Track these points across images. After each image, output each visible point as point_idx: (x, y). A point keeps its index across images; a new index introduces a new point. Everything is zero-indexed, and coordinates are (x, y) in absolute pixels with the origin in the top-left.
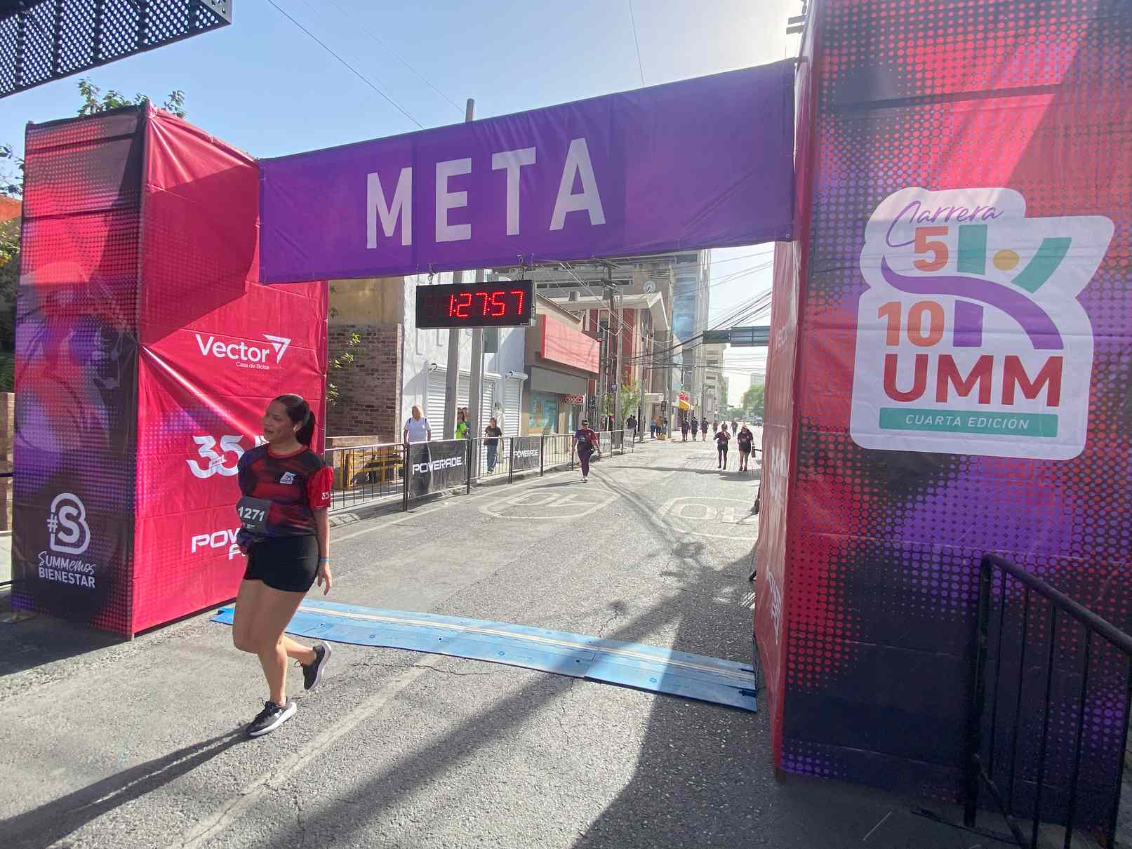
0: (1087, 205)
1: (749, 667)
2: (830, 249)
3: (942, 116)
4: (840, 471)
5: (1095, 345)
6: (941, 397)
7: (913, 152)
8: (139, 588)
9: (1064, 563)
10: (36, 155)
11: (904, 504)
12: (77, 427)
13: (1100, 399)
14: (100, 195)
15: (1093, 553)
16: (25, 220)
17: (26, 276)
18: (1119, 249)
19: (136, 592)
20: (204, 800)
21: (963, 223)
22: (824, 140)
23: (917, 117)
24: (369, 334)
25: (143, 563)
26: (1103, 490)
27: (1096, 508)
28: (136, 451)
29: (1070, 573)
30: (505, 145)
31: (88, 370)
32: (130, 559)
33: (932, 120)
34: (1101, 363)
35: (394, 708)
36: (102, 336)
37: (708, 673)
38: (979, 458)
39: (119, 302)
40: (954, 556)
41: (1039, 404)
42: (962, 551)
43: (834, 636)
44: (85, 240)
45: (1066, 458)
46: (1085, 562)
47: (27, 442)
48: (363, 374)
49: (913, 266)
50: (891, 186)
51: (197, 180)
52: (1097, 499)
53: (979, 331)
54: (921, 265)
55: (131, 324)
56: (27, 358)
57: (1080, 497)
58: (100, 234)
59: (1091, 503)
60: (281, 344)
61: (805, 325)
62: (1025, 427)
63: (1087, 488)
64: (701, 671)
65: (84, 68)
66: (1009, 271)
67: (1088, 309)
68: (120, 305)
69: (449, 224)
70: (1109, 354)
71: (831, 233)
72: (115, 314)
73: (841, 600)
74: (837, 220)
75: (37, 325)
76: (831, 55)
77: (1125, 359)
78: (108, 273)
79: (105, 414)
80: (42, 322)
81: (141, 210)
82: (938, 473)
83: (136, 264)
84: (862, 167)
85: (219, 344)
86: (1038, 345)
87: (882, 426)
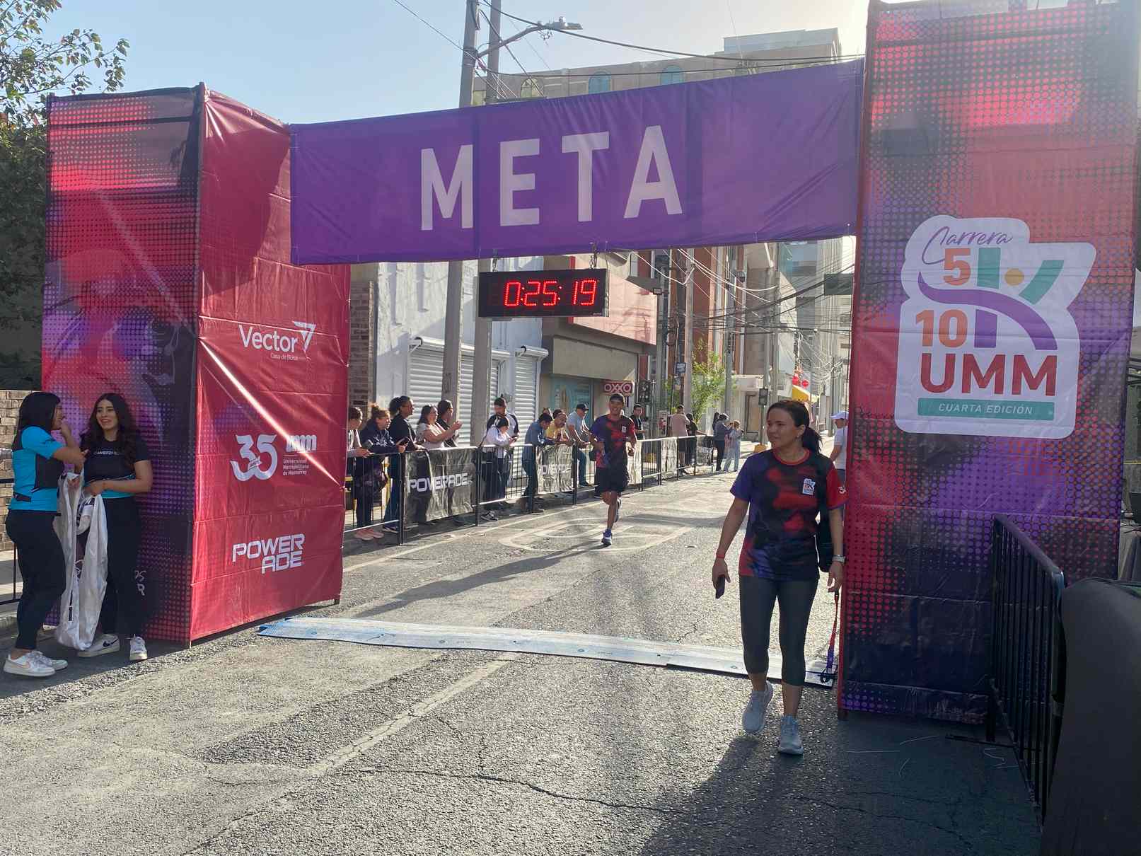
0: (1076, 234)
2: (877, 265)
5: (1081, 346)
6: (966, 388)
9: (1061, 522)
10: (64, 133)
11: (938, 478)
15: (1082, 512)
17: (53, 264)
18: (1099, 270)
19: (193, 598)
21: (981, 246)
26: (1088, 462)
28: (195, 450)
29: (1064, 529)
30: (576, 128)
31: (136, 365)
32: (189, 562)
34: (1085, 361)
36: (154, 330)
40: (977, 520)
42: (984, 515)
43: (884, 591)
45: (1061, 437)
49: (943, 281)
50: (926, 213)
53: (994, 334)
54: (949, 280)
55: (189, 318)
56: (57, 351)
59: (1080, 472)
60: (307, 331)
62: (1030, 413)
66: (1017, 287)
67: (1075, 317)
68: (175, 297)
69: (515, 208)
70: (1091, 354)
71: (878, 251)
72: (169, 307)
73: (889, 560)
74: (882, 241)
75: (70, 317)
76: (878, 101)
77: (1103, 357)
78: (160, 263)
79: (157, 412)
80: (76, 314)
81: (198, 199)
82: (965, 451)
83: (194, 255)
84: (903, 196)
85: (257, 334)
86: (1039, 346)
87: (920, 413)
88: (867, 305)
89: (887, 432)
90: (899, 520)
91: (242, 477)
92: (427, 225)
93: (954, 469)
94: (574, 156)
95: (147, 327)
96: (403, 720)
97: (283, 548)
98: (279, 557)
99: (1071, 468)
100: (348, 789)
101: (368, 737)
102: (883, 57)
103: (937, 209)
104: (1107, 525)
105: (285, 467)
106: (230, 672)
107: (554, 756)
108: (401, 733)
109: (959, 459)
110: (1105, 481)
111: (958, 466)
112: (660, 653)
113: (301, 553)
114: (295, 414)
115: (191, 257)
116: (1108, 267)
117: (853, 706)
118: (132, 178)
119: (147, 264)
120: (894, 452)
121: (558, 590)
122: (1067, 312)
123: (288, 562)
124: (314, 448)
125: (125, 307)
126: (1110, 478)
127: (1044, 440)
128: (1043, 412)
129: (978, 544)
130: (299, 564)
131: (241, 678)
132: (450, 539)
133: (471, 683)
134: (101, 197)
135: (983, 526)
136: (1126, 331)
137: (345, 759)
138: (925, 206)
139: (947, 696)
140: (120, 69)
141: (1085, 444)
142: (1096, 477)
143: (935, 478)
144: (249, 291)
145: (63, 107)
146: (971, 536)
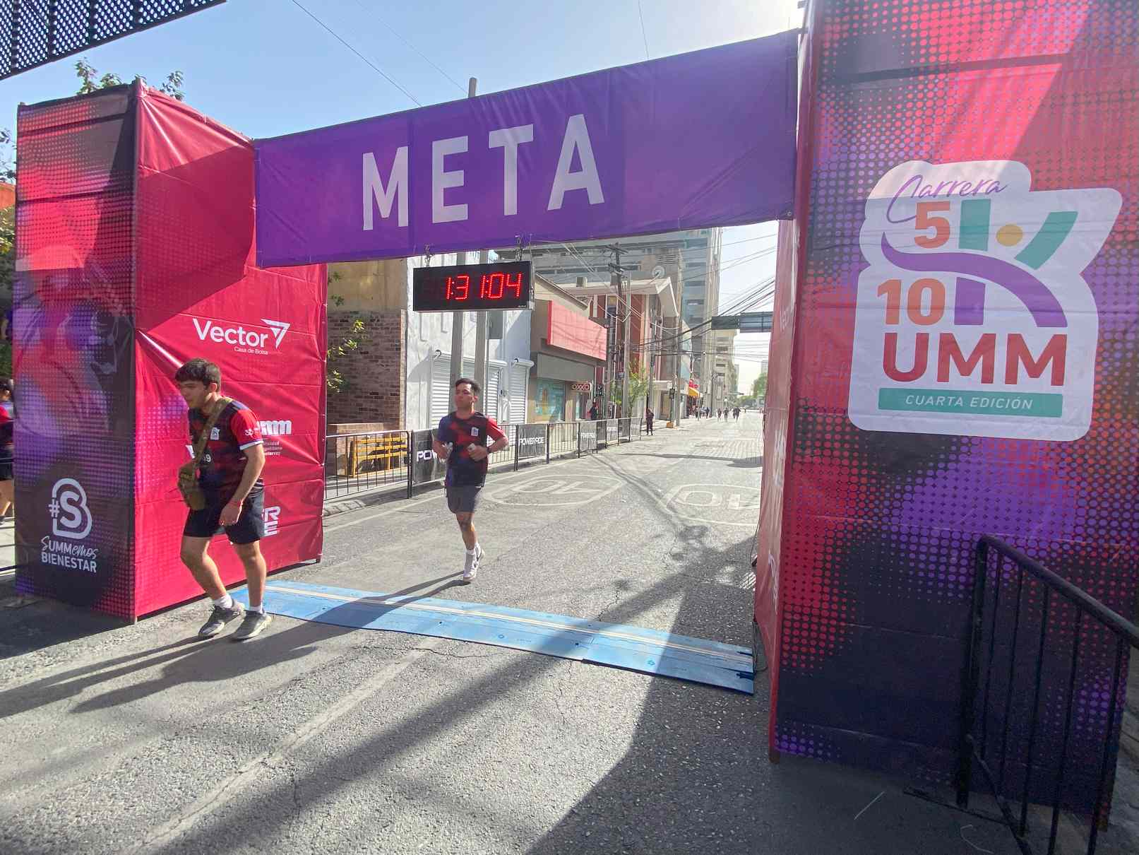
0: (1095, 178)
1: (748, 651)
2: (829, 225)
3: (946, 85)
4: (836, 453)
5: (1100, 322)
6: (943, 376)
7: (916, 122)
8: (141, 573)
9: (1066, 547)
10: (29, 138)
11: (903, 487)
12: (76, 412)
13: (1105, 378)
14: (93, 177)
15: (1096, 536)
16: (19, 204)
17: (21, 260)
18: (1127, 223)
19: (137, 577)
20: (203, 777)
21: (965, 198)
22: (824, 112)
23: (920, 87)
24: (372, 321)
25: (144, 547)
26: (1107, 472)
27: (1100, 490)
28: (135, 436)
29: (1071, 556)
30: (502, 123)
31: (84, 354)
32: (132, 543)
33: (936, 90)
34: (1106, 341)
35: (393, 689)
36: (98, 320)
37: (705, 656)
38: (982, 440)
39: (115, 286)
40: (953, 540)
41: (1043, 384)
42: (962, 533)
43: (829, 618)
44: (79, 223)
45: (1071, 439)
46: (1088, 544)
47: (26, 428)
48: (367, 360)
49: (914, 243)
50: (893, 159)
51: (193, 163)
52: (1101, 480)
54: (922, 242)
55: (127, 309)
56: (24, 343)
57: (1084, 479)
58: (93, 217)
59: (1095, 485)
60: (280, 329)
61: (804, 305)
62: (1029, 407)
63: (1091, 470)
64: (698, 654)
65: (79, 50)
66: (1012, 248)
67: (1092, 285)
68: (115, 289)
69: (445, 205)
70: (1114, 332)
71: (831, 209)
72: (109, 298)
73: (836, 582)
75: (33, 310)
78: (103, 256)
79: (103, 399)
80: (38, 308)
81: (134, 192)
82: (938, 455)
83: (131, 247)
85: (216, 328)
86: (1042, 323)
87: (881, 407)
88: (816, 276)
89: (838, 429)
90: (850, 536)
92: (368, 225)
93: (924, 476)
94: (500, 151)
95: (93, 318)
103: (907, 155)
109: (931, 464)
113: (275, 523)
114: (268, 403)
117: (788, 749)
124: (289, 432)
125: (76, 300)
127: (1047, 443)
128: (1047, 407)
130: (275, 533)
135: (960, 549)
138: (890, 151)
142: (1117, 491)
143: (898, 487)
145: (30, 114)
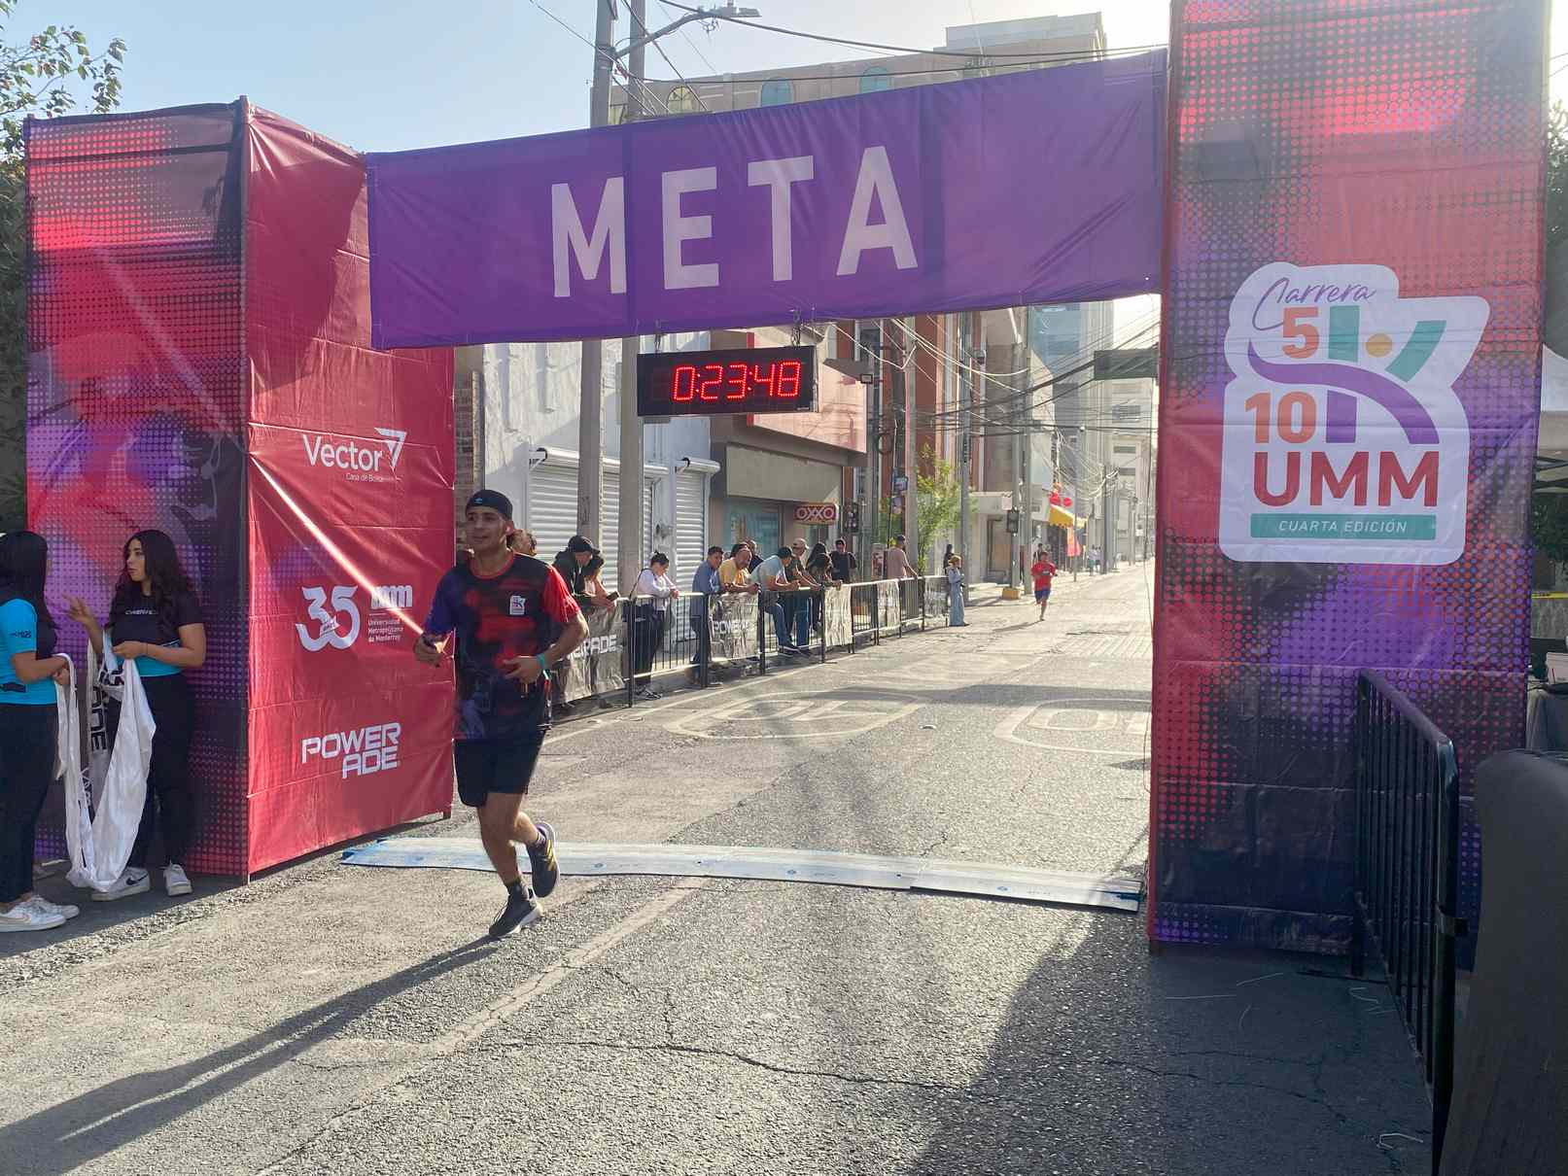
0: (1462, 285)
2: (1191, 332)
5: (1471, 438)
6: (1316, 499)
9: (1447, 678)
10: (49, 169)
11: (1280, 622)
13: (1478, 497)
15: (1476, 664)
18: (1495, 333)
19: (251, 815)
21: (1333, 304)
26: (1484, 595)
27: (1477, 615)
28: (248, 609)
29: (1453, 687)
30: (767, 150)
31: (161, 493)
34: (1477, 457)
36: (185, 443)
39: (212, 394)
43: (1209, 778)
45: (1446, 562)
49: (1283, 353)
50: (1256, 260)
53: (1353, 424)
54: (1290, 351)
55: (233, 426)
56: (48, 477)
59: (1472, 609)
60: (395, 440)
61: (1167, 420)
62: (1403, 530)
63: (1467, 594)
66: (1383, 359)
67: (1463, 399)
68: (214, 397)
69: (683, 264)
70: (1485, 448)
71: (1192, 314)
72: (206, 410)
73: (1215, 737)
74: (1198, 299)
75: (66, 428)
76: (1189, 106)
77: (1502, 453)
78: (192, 350)
79: (193, 558)
80: (75, 424)
81: (243, 259)
82: (1315, 585)
83: (239, 337)
84: (1225, 237)
85: (327, 446)
86: (1413, 439)
87: (1253, 535)
88: (1179, 388)
89: (1209, 560)
90: (1227, 682)
91: (313, 645)
92: (562, 290)
93: (1301, 609)
94: (764, 192)
95: (175, 440)
96: (556, 973)
97: (371, 742)
98: (365, 755)
99: (1461, 605)
100: (489, 1069)
101: (508, 998)
102: (1193, 46)
103: (1271, 254)
104: (1510, 680)
105: (370, 631)
106: (307, 915)
107: (769, 1016)
108: (554, 991)
109: (1308, 596)
110: (1507, 621)
111: (1308, 605)
112: (900, 871)
113: (395, 748)
114: (382, 556)
115: (235, 341)
116: (1506, 329)
117: (1171, 936)
118: (149, 232)
119: (173, 352)
120: (1219, 589)
121: (752, 791)
122: (1452, 392)
123: (378, 762)
124: (410, 604)
125: (144, 413)
126: (1512, 616)
127: (1423, 568)
128: (1422, 529)
129: (1337, 711)
130: (395, 765)
131: (325, 923)
132: (596, 726)
133: (643, 921)
134: (105, 259)
135: (1343, 687)
136: (1531, 416)
137: (481, 1029)
138: (1254, 250)
139: (1299, 919)
140: (115, 81)
141: (1478, 571)
142: (1494, 615)
143: (1276, 623)
144: (314, 387)
145: (47, 133)
146: (1327, 701)
